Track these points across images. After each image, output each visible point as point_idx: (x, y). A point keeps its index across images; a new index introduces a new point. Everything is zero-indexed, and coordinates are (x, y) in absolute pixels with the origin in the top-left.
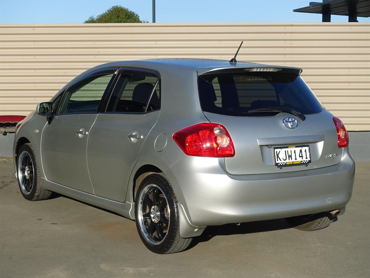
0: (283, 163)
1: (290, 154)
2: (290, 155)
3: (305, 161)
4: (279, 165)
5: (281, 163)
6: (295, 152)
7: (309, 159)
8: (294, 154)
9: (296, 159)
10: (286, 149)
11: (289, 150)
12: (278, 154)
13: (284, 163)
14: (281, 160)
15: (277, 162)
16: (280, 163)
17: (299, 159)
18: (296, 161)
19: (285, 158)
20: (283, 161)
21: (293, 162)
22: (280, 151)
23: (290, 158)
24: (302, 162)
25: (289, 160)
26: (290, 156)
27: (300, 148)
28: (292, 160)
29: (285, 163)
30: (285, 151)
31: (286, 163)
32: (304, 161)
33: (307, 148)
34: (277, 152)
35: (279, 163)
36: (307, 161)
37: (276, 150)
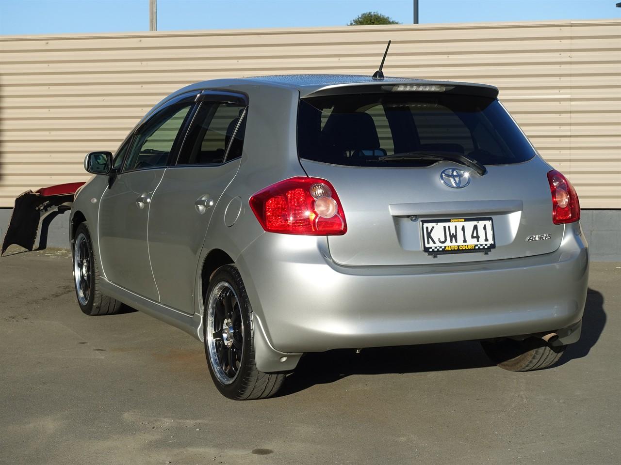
0: (438, 248)
1: (453, 231)
2: (453, 234)
3: (484, 245)
4: (431, 250)
5: (436, 248)
6: (463, 229)
7: (491, 241)
8: (462, 232)
9: (465, 241)
10: (447, 224)
11: (452, 225)
12: (429, 231)
13: (441, 247)
14: (434, 243)
15: (427, 246)
16: (433, 248)
17: (471, 242)
18: (465, 244)
19: (443, 239)
20: (438, 244)
21: (458, 246)
22: (433, 227)
23: (453, 239)
24: (477, 247)
25: (451, 242)
26: (454, 237)
27: (475, 223)
28: (456, 242)
29: (443, 247)
30: (445, 227)
31: (445, 247)
32: (481, 245)
33: (488, 223)
34: (427, 228)
35: (431, 248)
36: (486, 245)
37: (425, 225)
